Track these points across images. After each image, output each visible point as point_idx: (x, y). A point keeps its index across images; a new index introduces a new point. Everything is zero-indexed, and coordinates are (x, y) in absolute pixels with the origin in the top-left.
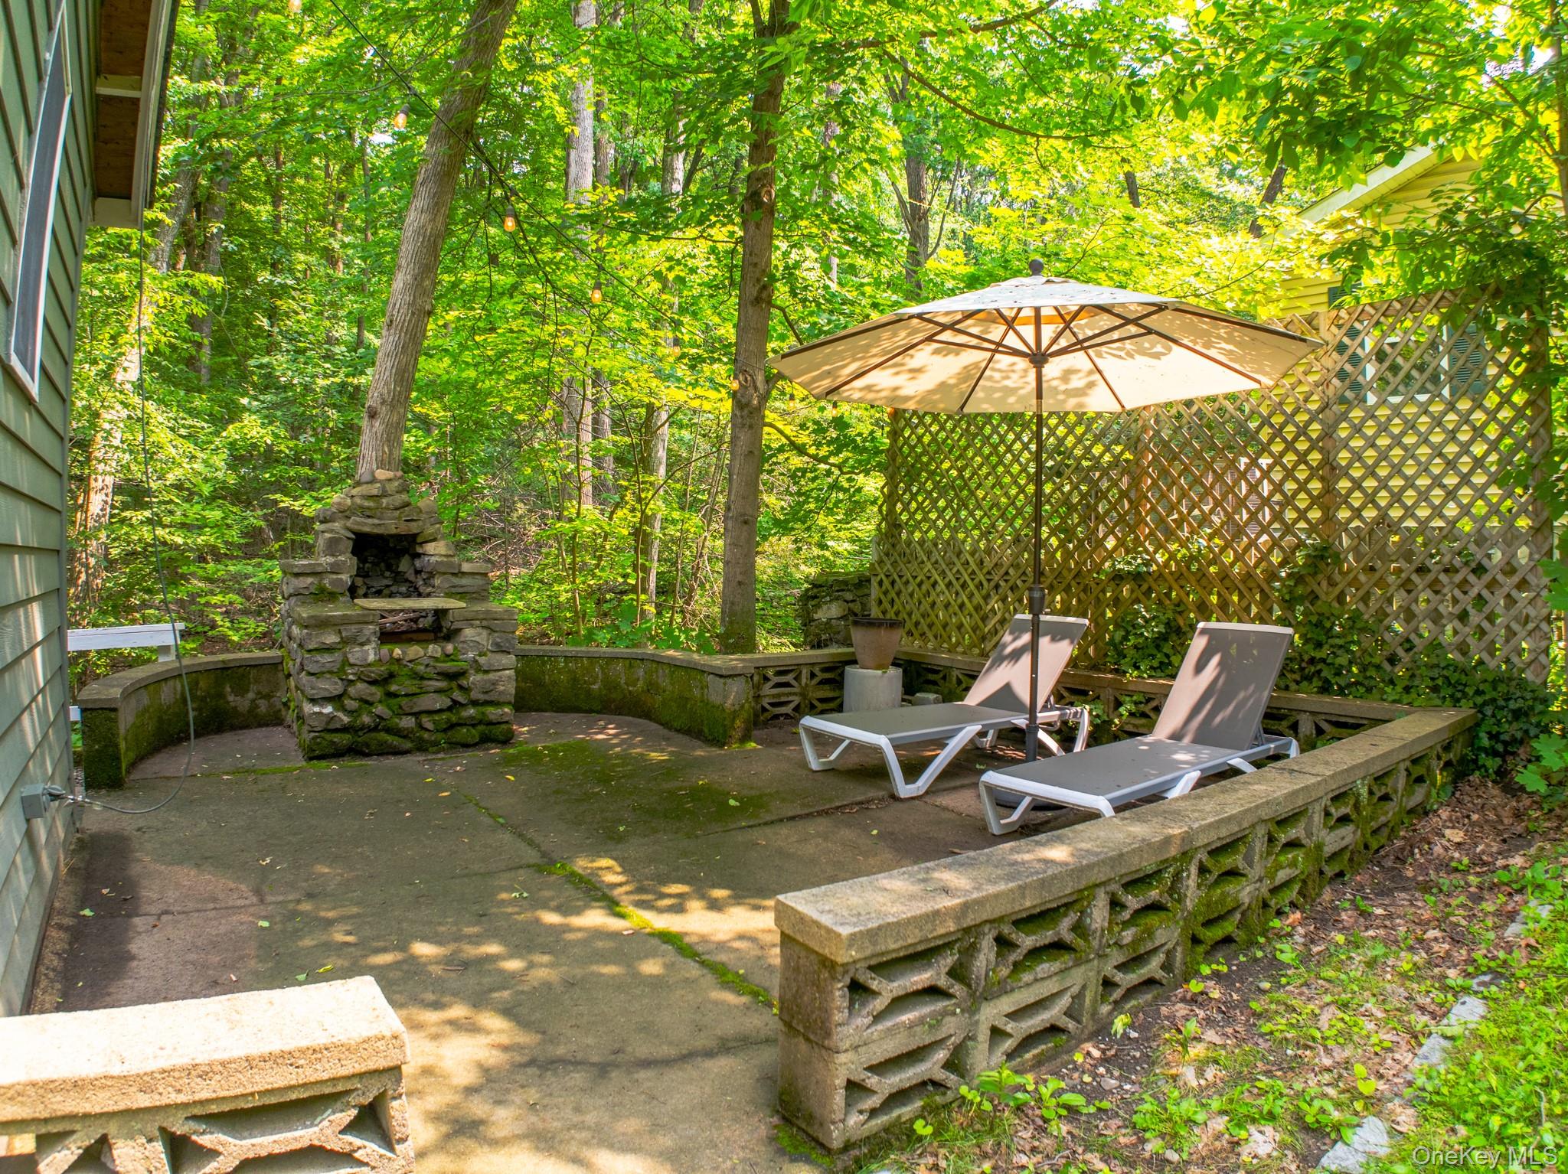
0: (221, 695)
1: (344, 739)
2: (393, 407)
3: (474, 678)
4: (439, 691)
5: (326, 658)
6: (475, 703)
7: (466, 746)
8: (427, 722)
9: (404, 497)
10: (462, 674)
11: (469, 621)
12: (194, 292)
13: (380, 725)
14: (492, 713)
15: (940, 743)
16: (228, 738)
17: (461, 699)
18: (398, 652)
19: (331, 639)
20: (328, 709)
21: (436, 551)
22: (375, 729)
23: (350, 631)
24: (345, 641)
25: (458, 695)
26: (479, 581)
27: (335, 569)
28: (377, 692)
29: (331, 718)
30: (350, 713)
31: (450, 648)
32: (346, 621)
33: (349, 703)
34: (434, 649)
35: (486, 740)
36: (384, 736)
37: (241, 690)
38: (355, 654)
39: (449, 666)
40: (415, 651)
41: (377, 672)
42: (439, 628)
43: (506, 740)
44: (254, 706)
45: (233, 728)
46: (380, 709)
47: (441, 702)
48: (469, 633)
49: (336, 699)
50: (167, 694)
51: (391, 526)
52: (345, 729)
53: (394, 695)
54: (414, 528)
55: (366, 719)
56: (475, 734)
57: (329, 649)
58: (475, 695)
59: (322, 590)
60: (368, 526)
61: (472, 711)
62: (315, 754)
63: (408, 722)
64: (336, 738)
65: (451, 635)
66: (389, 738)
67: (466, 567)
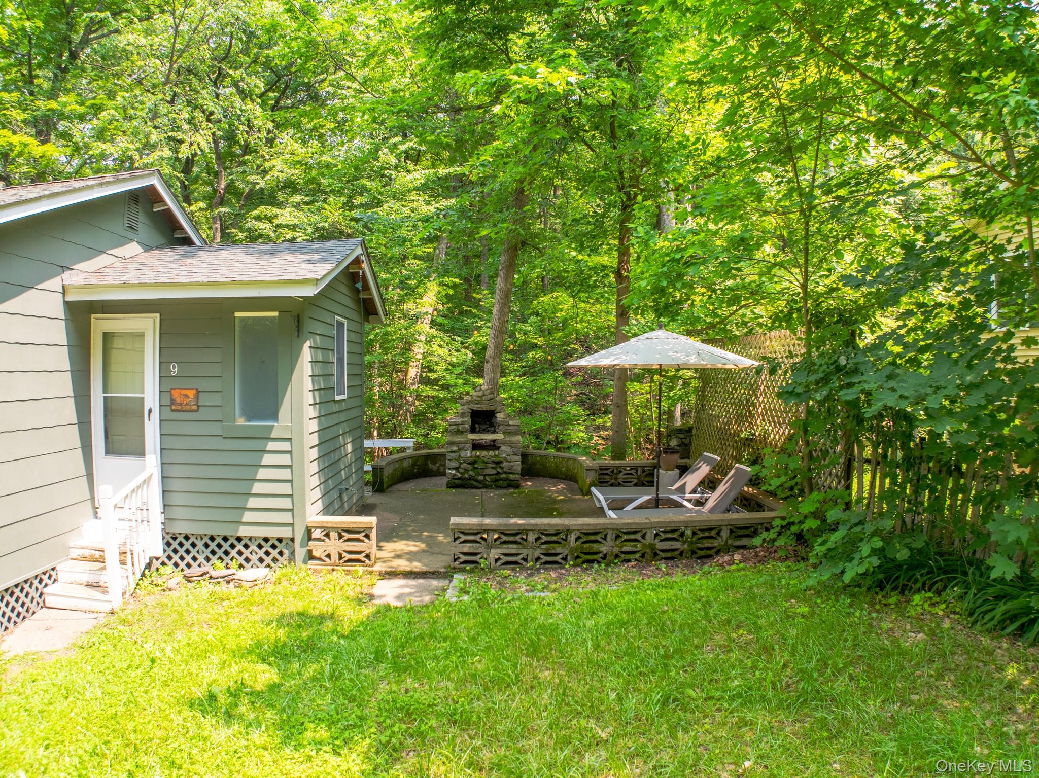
0: (426, 464)
1: (459, 482)
2: (494, 359)
3: (505, 464)
4: (492, 468)
5: (454, 455)
6: (506, 473)
7: (502, 488)
8: (488, 478)
9: (492, 396)
10: (501, 462)
11: (504, 444)
12: (447, 285)
13: (471, 478)
14: (511, 476)
15: (631, 500)
16: (427, 480)
17: (500, 471)
18: (478, 454)
19: (455, 448)
20: (453, 472)
21: (500, 416)
22: (469, 479)
23: (461, 446)
24: (460, 449)
25: (499, 470)
26: (516, 428)
27: (463, 423)
28: (470, 467)
29: (454, 475)
30: (461, 473)
31: (497, 453)
32: (460, 442)
33: (461, 470)
34: (491, 453)
35: (509, 486)
36: (473, 482)
37: (434, 463)
38: (463, 454)
39: (496, 459)
40: (484, 453)
41: (469, 460)
42: (493, 446)
43: (517, 487)
44: (439, 468)
45: (431, 476)
46: (471, 473)
47: (493, 472)
48: (503, 448)
49: (457, 469)
50: (406, 464)
51: (484, 407)
52: (459, 479)
53: (477, 468)
54: (492, 408)
55: (466, 476)
56: (505, 484)
57: (454, 452)
58: (505, 470)
59: (458, 430)
60: (475, 407)
61: (504, 476)
62: (451, 486)
63: (481, 478)
64: (456, 481)
65: (498, 448)
66: (474, 483)
67: (511, 423)
